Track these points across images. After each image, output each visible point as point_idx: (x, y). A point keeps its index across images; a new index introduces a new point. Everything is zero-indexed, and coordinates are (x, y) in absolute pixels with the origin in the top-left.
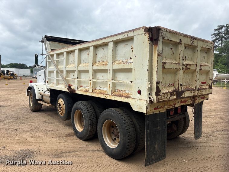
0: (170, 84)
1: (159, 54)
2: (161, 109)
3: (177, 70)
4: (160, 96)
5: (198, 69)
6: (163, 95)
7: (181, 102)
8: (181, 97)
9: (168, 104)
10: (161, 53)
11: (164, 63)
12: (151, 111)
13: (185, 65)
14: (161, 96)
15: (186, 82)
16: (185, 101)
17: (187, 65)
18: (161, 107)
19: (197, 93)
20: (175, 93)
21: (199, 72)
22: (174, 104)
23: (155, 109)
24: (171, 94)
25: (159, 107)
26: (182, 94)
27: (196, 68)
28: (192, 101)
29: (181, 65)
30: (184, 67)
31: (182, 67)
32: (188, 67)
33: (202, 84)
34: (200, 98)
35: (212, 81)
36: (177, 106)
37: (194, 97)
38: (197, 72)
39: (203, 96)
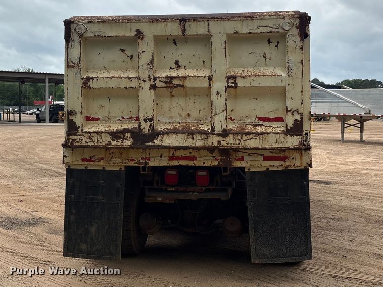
0: (123, 118)
1: (71, 64)
2: (101, 163)
4: (77, 136)
6: (87, 135)
7: (172, 158)
8: (148, 144)
9: (124, 156)
10: (77, 61)
11: (89, 79)
12: (72, 162)
13: (165, 80)
14: (79, 137)
17: (171, 78)
18: (102, 159)
19: (220, 142)
20: (129, 135)
21: (222, 93)
22: (144, 158)
23: (85, 160)
24: (116, 135)
25: (96, 157)
26: (154, 139)
27: (210, 85)
28: (216, 159)
29: (144, 81)
30: (160, 84)
31: (150, 83)
32: (176, 82)
33: (261, 122)
34: (261, 158)
35: (302, 115)
36: (156, 164)
37: (226, 152)
38: (215, 93)
39: (277, 155)
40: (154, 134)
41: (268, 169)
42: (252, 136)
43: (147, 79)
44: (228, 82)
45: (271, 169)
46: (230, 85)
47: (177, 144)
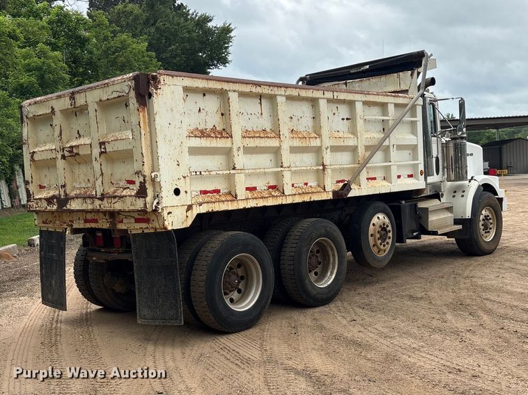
1: (24, 141)
2: (50, 225)
3: (55, 159)
5: (96, 151)
6: (36, 201)
7: (86, 221)
8: (65, 208)
9: (61, 219)
10: (26, 139)
11: (33, 153)
12: (39, 224)
13: (69, 149)
14: (32, 203)
15: (86, 181)
16: (95, 221)
17: (72, 147)
18: (51, 221)
19: (100, 205)
20: (55, 200)
21: (98, 159)
22: (70, 221)
23: (44, 222)
24: (49, 200)
25: (48, 220)
26: (66, 204)
27: (91, 151)
28: (108, 222)
29: (58, 152)
30: (67, 154)
31: (61, 153)
32: (75, 151)
33: (128, 185)
34: (133, 220)
35: (144, 176)
36: (78, 227)
37: (113, 215)
38: (94, 160)
39: (142, 217)
40: (67, 199)
41: (143, 231)
42: (117, 199)
43: (59, 150)
44: (101, 147)
45: (146, 231)
46: (103, 150)
47: (78, 208)
